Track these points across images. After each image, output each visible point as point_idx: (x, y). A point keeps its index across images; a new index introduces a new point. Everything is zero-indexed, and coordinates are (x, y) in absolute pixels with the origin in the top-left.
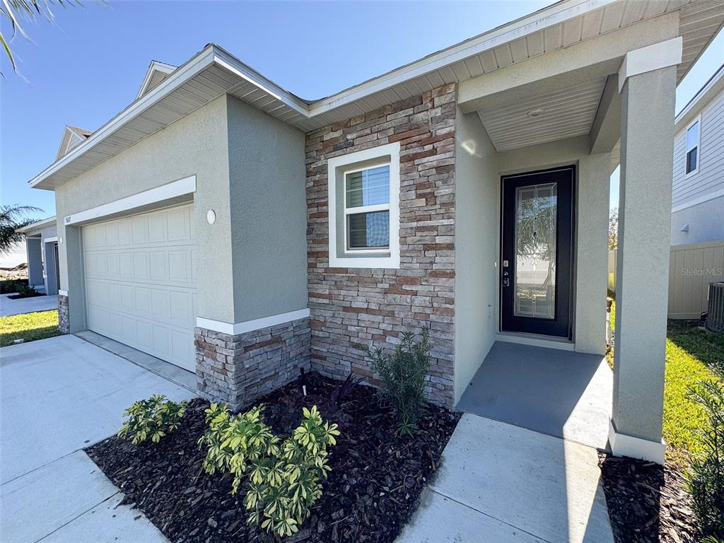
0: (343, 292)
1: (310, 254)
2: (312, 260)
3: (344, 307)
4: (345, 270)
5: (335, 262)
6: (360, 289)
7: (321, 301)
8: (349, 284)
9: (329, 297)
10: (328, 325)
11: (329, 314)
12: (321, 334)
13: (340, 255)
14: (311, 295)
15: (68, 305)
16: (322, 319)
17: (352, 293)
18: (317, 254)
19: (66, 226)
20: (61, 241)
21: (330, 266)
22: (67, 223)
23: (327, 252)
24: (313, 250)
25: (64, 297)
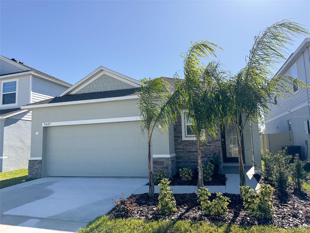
0: (188, 147)
1: (175, 137)
2: (176, 138)
3: (188, 151)
4: (189, 141)
5: (184, 139)
6: (194, 146)
7: (180, 150)
8: (190, 145)
9: (183, 149)
10: (183, 157)
11: (182, 154)
12: (180, 161)
13: (186, 137)
14: (176, 149)
15: (41, 164)
16: (181, 156)
17: (191, 147)
18: (178, 137)
19: (44, 127)
20: (37, 133)
21: (183, 140)
22: (45, 126)
23: (182, 136)
24: (176, 135)
25: (37, 160)
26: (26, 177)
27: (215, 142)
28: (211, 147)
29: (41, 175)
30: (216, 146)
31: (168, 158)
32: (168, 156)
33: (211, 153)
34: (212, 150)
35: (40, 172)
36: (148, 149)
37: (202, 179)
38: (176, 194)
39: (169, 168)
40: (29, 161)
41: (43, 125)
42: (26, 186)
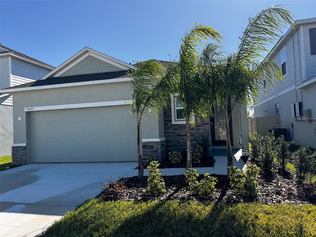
0: (177, 131)
1: (165, 121)
3: (178, 135)
4: (178, 125)
5: (174, 123)
6: (183, 130)
7: (170, 134)
8: (179, 128)
9: (172, 133)
10: (172, 141)
11: (172, 138)
12: (170, 144)
13: (175, 121)
14: (165, 133)
15: (26, 151)
16: (170, 140)
17: (180, 131)
18: (168, 121)
19: (26, 112)
20: (19, 119)
21: (172, 124)
22: (28, 111)
23: (171, 120)
24: (166, 119)
25: (21, 146)
26: (10, 164)
27: (204, 125)
28: (201, 131)
29: (26, 162)
30: (205, 129)
31: (158, 142)
32: (158, 140)
33: (200, 137)
34: (201, 133)
35: (25, 158)
36: (137, 133)
37: (191, 161)
38: (165, 176)
39: (159, 152)
40: (12, 147)
41: (26, 110)
42: (10, 173)
